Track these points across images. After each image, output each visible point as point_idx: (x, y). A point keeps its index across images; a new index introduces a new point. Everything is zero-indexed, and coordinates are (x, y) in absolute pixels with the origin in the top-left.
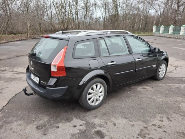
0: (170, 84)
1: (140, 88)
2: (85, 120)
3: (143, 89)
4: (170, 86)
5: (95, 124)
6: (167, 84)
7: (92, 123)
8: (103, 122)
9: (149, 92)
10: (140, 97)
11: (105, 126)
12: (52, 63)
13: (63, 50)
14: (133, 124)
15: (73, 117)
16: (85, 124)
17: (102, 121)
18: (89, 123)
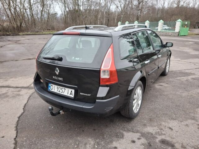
0: (178, 78)
1: (157, 86)
2: (137, 132)
3: (160, 87)
4: (180, 80)
5: (152, 134)
6: (176, 78)
7: (148, 133)
8: (157, 129)
9: (168, 88)
10: (166, 95)
11: (164, 133)
12: (102, 68)
13: (110, 49)
14: (185, 124)
15: (121, 131)
16: (142, 136)
17: (155, 128)
18: (144, 134)
